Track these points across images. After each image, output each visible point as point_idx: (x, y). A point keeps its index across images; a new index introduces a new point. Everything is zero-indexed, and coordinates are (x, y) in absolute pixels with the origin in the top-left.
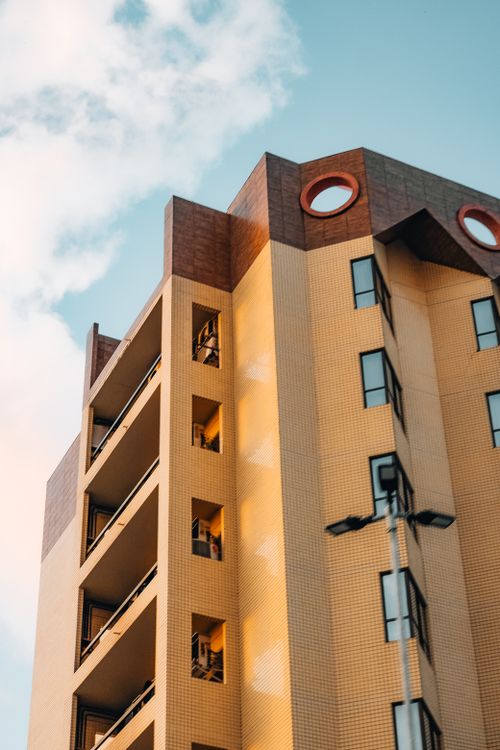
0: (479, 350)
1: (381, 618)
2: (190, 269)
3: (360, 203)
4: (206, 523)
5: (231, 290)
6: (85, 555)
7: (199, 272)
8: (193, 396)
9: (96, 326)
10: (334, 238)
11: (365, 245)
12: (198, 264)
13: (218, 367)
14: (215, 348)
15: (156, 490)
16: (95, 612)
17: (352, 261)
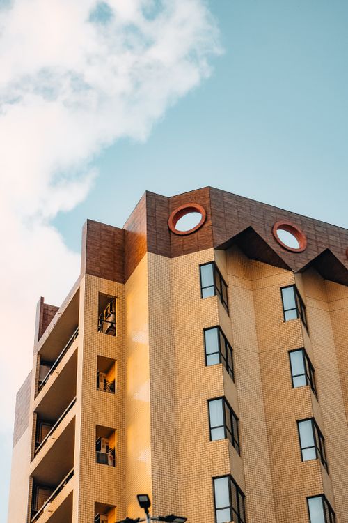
0: (285, 321)
1: (212, 508)
2: (97, 269)
3: (206, 225)
4: (106, 440)
5: (124, 283)
6: (34, 454)
7: (103, 271)
8: (98, 356)
9: (42, 299)
10: (189, 249)
11: (209, 254)
12: (103, 265)
13: (115, 335)
14: (113, 323)
15: (74, 419)
16: (41, 491)
17: (200, 266)
